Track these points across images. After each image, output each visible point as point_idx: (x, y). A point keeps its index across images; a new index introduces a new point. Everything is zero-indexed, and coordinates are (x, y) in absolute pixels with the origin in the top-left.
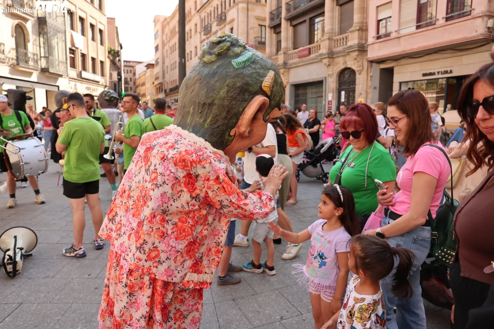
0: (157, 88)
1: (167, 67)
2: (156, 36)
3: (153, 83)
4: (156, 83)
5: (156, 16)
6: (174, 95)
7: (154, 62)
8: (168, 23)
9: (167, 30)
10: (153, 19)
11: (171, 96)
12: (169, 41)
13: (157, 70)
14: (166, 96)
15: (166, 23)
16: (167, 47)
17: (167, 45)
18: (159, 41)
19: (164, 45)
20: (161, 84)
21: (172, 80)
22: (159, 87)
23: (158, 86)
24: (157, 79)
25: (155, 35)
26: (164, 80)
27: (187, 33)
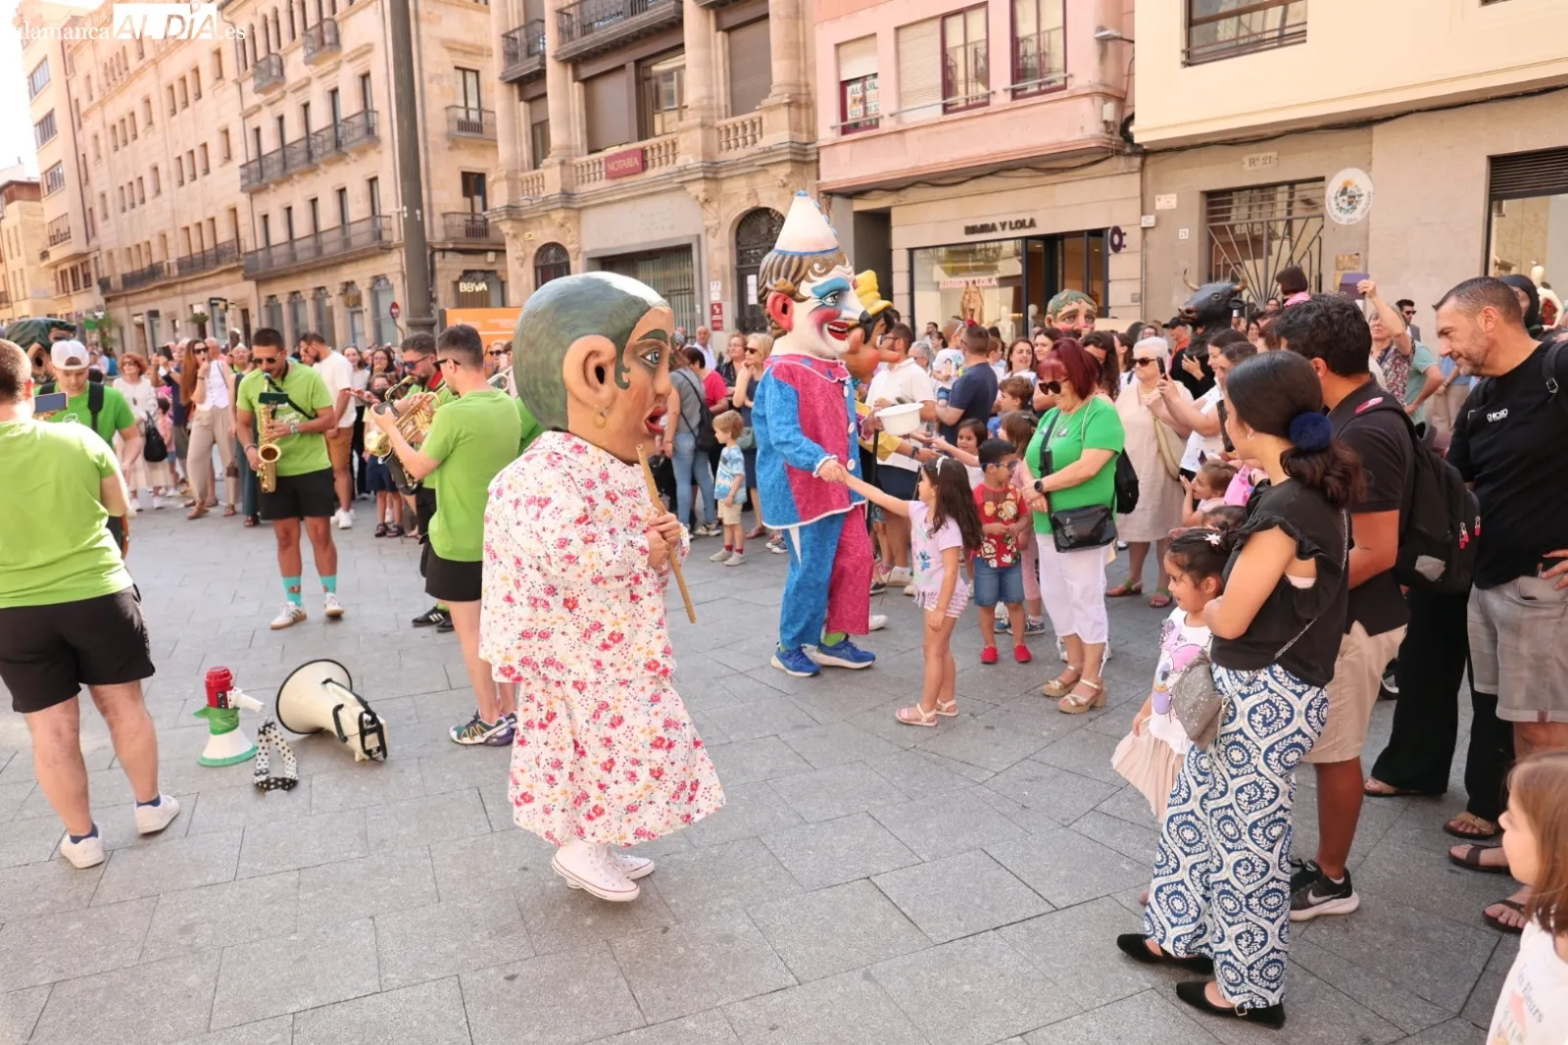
0: (63, 273)
1: (103, 195)
2: (38, 81)
3: (44, 255)
4: (57, 253)
6: (145, 296)
7: (36, 179)
9: (87, 64)
11: (131, 300)
12: (102, 104)
13: (57, 206)
14: (108, 300)
16: (91, 126)
17: (96, 117)
18: (52, 99)
19: (78, 114)
20: (81, 257)
21: (129, 244)
22: (74, 271)
23: (66, 266)
24: (56, 239)
25: (31, 79)
26: (94, 243)
27: (183, 80)
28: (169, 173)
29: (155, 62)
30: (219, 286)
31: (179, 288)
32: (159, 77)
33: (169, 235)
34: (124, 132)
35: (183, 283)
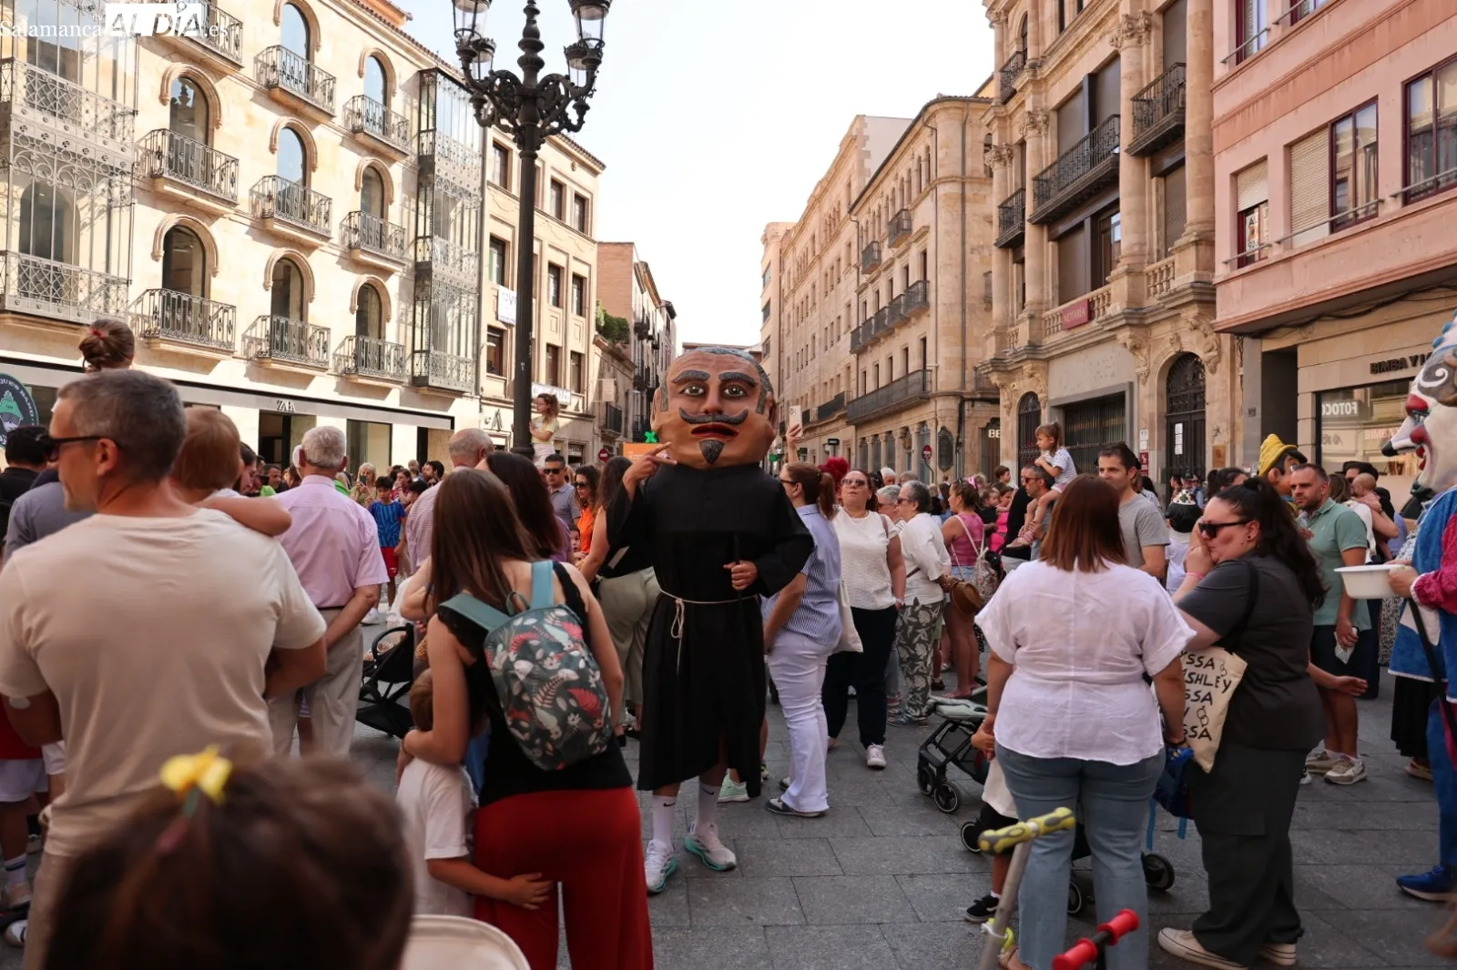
1: (788, 359)
2: (767, 277)
5: (769, 226)
7: (760, 349)
8: (792, 244)
9: (790, 264)
10: (762, 234)
12: (793, 292)
15: (787, 241)
16: (788, 308)
17: (790, 301)
18: (772, 292)
19: (782, 300)
21: (798, 397)
25: (764, 276)
26: (781, 396)
27: (832, 268)
28: (820, 339)
29: (819, 257)
30: (837, 430)
31: (818, 431)
32: (821, 269)
33: (817, 388)
34: (803, 312)
35: (821, 426)
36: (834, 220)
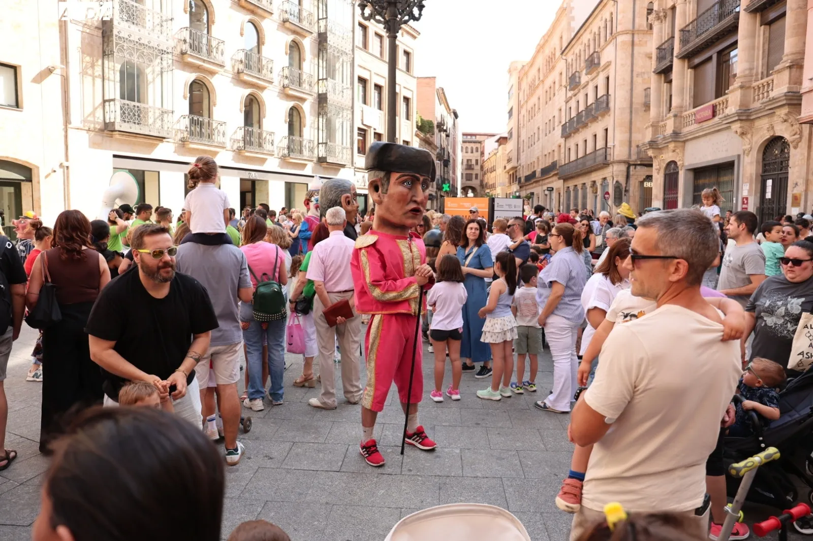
0: (510, 175)
1: (523, 141)
2: (511, 93)
3: (505, 167)
4: (509, 167)
5: (511, 63)
6: (531, 186)
7: (506, 135)
8: (526, 74)
9: (525, 85)
10: (508, 68)
11: (527, 187)
12: (527, 102)
13: (511, 146)
14: (521, 187)
15: (523, 72)
16: (523, 112)
17: (525, 107)
18: (514, 103)
19: (520, 107)
20: (514, 168)
21: (529, 163)
22: (513, 174)
23: (511, 173)
24: (509, 161)
25: (509, 93)
26: (519, 162)
27: (550, 88)
28: (543, 130)
29: (543, 81)
30: (553, 182)
31: (541, 182)
32: (543, 88)
33: (540, 158)
34: (532, 114)
35: (542, 180)
36: (552, 58)
